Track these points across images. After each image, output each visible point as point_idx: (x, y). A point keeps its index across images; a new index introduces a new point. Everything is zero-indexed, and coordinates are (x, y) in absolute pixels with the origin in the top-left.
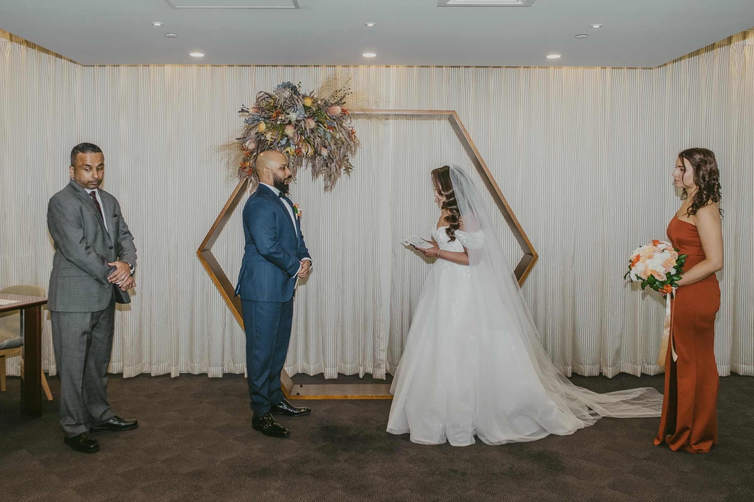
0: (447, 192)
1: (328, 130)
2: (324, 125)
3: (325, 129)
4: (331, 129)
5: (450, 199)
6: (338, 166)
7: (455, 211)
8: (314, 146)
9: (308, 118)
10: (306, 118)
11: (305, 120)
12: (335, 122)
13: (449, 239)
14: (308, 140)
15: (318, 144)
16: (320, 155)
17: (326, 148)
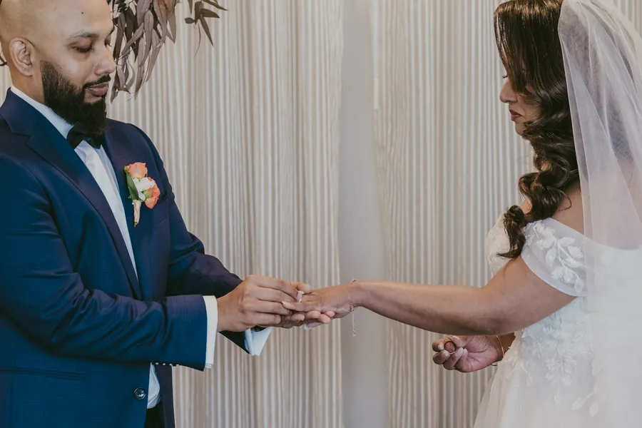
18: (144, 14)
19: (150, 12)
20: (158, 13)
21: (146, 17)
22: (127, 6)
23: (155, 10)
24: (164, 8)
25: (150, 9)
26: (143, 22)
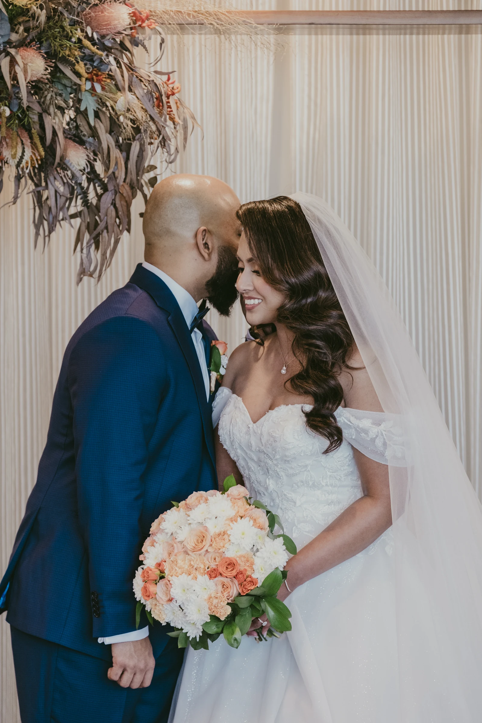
0: (296, 277)
1: (88, 85)
2: (77, 67)
3: (77, 81)
4: (99, 81)
5: (304, 301)
6: (124, 203)
7: (319, 343)
8: (43, 139)
9: (22, 44)
10: (15, 47)
11: (13, 51)
12: (111, 59)
13: (326, 443)
14: (20, 120)
15: (55, 133)
16: (63, 166)
17: (81, 143)
18: (107, 210)
19: (112, 207)
20: (120, 209)
21: (109, 211)
22: (90, 201)
23: (117, 205)
24: (125, 204)
25: (112, 204)
26: (107, 215)
